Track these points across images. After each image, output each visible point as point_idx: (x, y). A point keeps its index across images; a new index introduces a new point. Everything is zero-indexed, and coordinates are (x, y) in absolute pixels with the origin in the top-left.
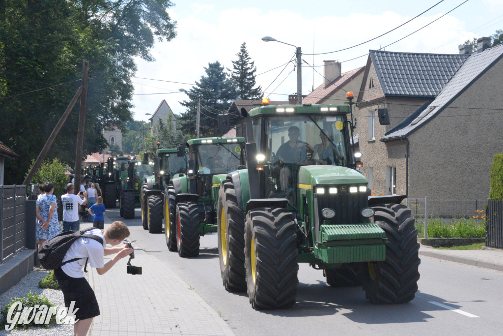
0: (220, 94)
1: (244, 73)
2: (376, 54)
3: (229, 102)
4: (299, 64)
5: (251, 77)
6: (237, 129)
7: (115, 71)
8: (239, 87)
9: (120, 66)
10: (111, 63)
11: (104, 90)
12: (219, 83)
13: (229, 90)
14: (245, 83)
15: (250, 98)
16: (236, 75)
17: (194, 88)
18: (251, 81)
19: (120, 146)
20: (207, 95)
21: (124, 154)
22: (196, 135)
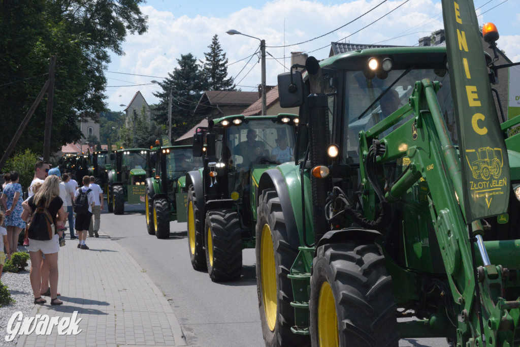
0: (192, 85)
1: (216, 65)
2: (338, 46)
3: (201, 93)
4: (264, 57)
5: (223, 68)
6: (208, 119)
7: (87, 64)
8: (211, 78)
9: (93, 59)
10: (83, 56)
11: (76, 82)
12: (192, 75)
13: (202, 81)
14: (217, 74)
15: (222, 89)
16: (208, 67)
17: (167, 79)
18: (223, 73)
19: (98, 136)
20: (180, 87)
21: (102, 144)
22: (168, 125)
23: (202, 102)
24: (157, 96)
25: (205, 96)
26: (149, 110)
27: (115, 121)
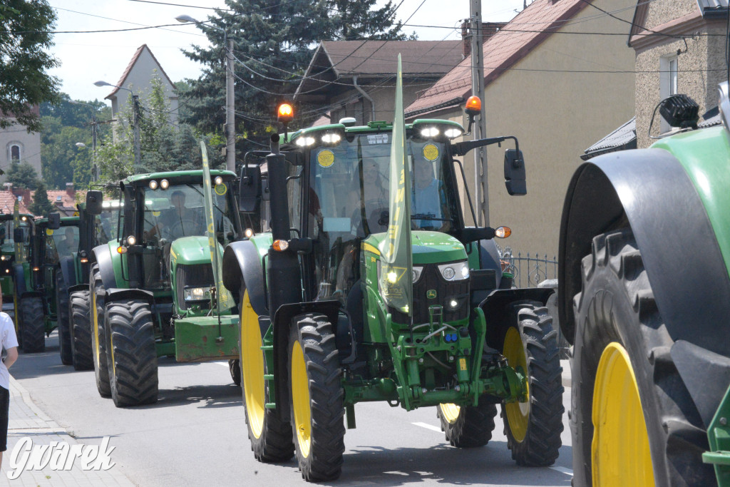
0: (287, 27)
13: (312, 16)
15: (367, 35)
17: (219, 12)
19: (38, 168)
20: (256, 32)
21: (49, 189)
22: (227, 134)
23: (313, 71)
24: (193, 57)
25: (322, 55)
26: (175, 95)
27: (84, 128)
